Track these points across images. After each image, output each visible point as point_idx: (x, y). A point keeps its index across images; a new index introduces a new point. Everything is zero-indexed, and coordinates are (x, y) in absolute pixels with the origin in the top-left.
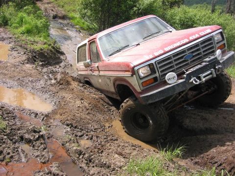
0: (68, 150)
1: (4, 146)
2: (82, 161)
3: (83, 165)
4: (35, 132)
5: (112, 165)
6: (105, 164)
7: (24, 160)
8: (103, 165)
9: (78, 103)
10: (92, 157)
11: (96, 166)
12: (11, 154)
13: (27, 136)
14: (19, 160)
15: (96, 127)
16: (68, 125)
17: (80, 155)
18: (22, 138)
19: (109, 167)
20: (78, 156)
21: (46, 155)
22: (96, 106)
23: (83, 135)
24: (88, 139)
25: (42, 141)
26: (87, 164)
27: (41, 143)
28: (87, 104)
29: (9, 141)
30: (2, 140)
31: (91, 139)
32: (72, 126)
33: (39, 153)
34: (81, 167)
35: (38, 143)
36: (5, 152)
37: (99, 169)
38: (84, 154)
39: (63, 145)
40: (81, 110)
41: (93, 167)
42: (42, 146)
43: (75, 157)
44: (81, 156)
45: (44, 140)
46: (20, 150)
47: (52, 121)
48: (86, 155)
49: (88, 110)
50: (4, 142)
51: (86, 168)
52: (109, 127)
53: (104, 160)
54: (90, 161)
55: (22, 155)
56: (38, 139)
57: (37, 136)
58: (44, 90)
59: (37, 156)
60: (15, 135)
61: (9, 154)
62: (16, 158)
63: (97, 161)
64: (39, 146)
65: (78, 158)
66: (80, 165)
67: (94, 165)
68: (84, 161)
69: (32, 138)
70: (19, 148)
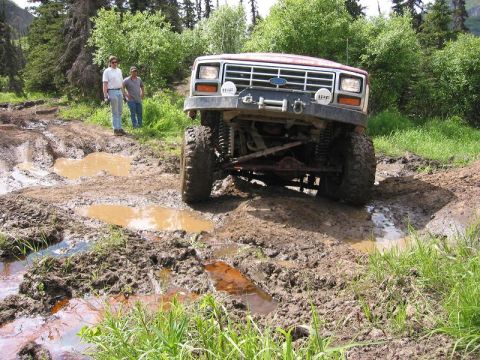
0: (247, 271)
1: (121, 270)
2: (276, 283)
3: (279, 290)
4: (179, 245)
5: (339, 280)
6: (324, 281)
7: (158, 290)
8: (319, 285)
10: (296, 275)
11: (305, 289)
12: (134, 281)
13: (163, 255)
14: (150, 289)
15: (306, 246)
16: (245, 242)
17: (270, 273)
18: (154, 260)
19: (332, 285)
20: (266, 275)
21: (203, 281)
23: (277, 254)
24: (287, 259)
25: (195, 262)
26: (286, 286)
27: (192, 265)
28: (282, 212)
29: (129, 264)
30: (117, 261)
31: (295, 257)
32: (254, 243)
33: (188, 278)
34: (274, 295)
35: (186, 263)
36: (122, 278)
37: (311, 293)
38: (279, 271)
39: (236, 265)
41: (300, 291)
42: (195, 268)
43: (260, 279)
44: (273, 275)
45: (197, 259)
46: (150, 275)
48: (283, 274)
50: (121, 265)
51: (285, 293)
53: (321, 273)
54: (293, 284)
55: (155, 282)
56: (185, 257)
57: (184, 252)
59: (184, 283)
60: (141, 255)
61: (129, 281)
62: (144, 286)
63: (306, 280)
64: (188, 269)
65: (267, 279)
66: (272, 292)
67: (302, 288)
68: (279, 282)
69: (173, 256)
70: (147, 271)
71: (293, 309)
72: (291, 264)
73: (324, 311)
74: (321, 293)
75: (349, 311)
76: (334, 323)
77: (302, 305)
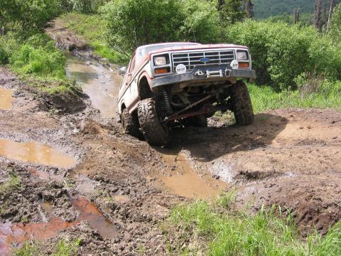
0: (99, 206)
1: (20, 204)
2: (117, 217)
3: (119, 221)
4: (56, 187)
5: (154, 218)
6: (145, 217)
7: (44, 219)
8: (143, 219)
9: (110, 153)
10: (129, 211)
11: (134, 221)
12: (29, 213)
13: (46, 193)
14: (39, 220)
15: (134, 181)
16: (97, 180)
17: (113, 210)
18: (40, 196)
19: (150, 220)
20: (111, 211)
21: (72, 213)
22: (132, 156)
23: (117, 190)
24: (123, 194)
25: (66, 198)
26: (123, 219)
27: (65, 200)
28: (121, 155)
29: (25, 200)
30: (17, 198)
31: (128, 193)
32: (103, 181)
33: (63, 211)
34: (115, 224)
35: (61, 200)
36: (20, 211)
37: (138, 224)
38: (119, 208)
39: (92, 201)
40: (113, 162)
41: (131, 222)
42: (66, 203)
43: (107, 212)
44: (116, 211)
45: (68, 196)
46: (39, 208)
47: (77, 176)
48: (122, 210)
49: (122, 161)
50: (19, 201)
51: (122, 223)
52: (151, 180)
53: (144, 213)
54: (127, 217)
55: (42, 214)
56: (60, 195)
57: (60, 192)
58: (64, 142)
59: (61, 215)
60: (31, 192)
61: (26, 213)
62: (36, 217)
63: (135, 215)
64: (63, 204)
65: (112, 213)
66: (115, 222)
67: (132, 220)
68: (119, 216)
69: (53, 194)
70: (37, 206)
71: (127, 235)
72: (126, 199)
73: (145, 240)
74: (144, 225)
75: (159, 243)
76: (150, 250)
77: (132, 234)
